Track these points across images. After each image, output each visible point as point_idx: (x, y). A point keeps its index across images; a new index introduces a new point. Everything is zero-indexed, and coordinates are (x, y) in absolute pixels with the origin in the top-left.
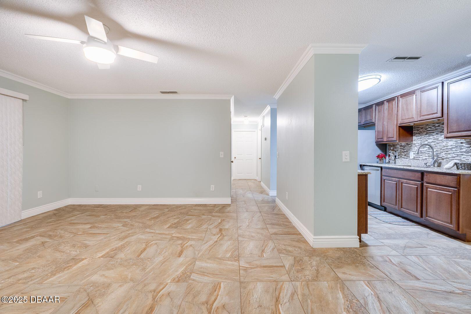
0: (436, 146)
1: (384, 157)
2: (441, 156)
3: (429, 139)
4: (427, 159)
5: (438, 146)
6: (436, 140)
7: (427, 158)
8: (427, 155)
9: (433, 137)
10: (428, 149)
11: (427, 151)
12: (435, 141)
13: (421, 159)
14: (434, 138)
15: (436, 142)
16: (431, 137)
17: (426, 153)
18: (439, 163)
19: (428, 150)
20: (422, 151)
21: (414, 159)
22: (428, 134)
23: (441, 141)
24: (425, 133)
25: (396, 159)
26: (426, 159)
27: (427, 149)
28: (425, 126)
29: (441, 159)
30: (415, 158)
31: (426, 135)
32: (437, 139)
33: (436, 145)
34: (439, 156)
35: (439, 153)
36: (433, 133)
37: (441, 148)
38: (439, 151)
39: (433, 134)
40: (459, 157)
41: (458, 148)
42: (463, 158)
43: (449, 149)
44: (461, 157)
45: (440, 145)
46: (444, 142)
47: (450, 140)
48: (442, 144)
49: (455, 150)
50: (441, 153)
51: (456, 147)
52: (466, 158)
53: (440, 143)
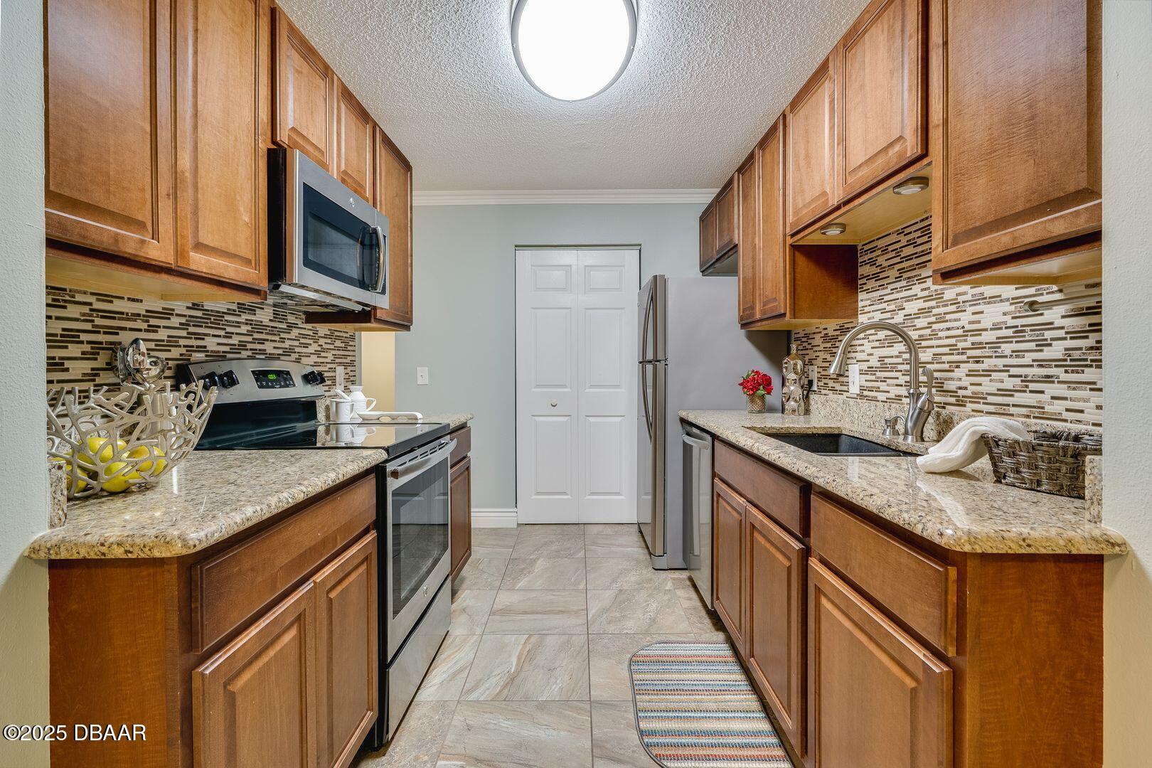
0: (934, 335)
1: (761, 387)
2: (951, 386)
3: (908, 299)
6: (933, 303)
9: (924, 286)
13: (882, 397)
14: (927, 293)
16: (916, 289)
17: (900, 367)
18: (945, 421)
20: (887, 360)
21: (861, 396)
22: (905, 275)
23: (953, 308)
24: (893, 273)
25: (812, 396)
28: (894, 238)
29: (953, 400)
30: (866, 393)
31: (898, 279)
32: (939, 296)
33: (934, 326)
34: (946, 388)
35: (946, 366)
37: (952, 341)
38: (945, 358)
40: (1031, 392)
41: (1027, 338)
42: (1053, 398)
43: (985, 348)
44: (1042, 392)
45: (948, 329)
46: (965, 311)
47: (990, 298)
48: (955, 320)
49: (1013, 352)
50: (953, 371)
51: (1016, 332)
52: (1065, 399)
53: (948, 317)
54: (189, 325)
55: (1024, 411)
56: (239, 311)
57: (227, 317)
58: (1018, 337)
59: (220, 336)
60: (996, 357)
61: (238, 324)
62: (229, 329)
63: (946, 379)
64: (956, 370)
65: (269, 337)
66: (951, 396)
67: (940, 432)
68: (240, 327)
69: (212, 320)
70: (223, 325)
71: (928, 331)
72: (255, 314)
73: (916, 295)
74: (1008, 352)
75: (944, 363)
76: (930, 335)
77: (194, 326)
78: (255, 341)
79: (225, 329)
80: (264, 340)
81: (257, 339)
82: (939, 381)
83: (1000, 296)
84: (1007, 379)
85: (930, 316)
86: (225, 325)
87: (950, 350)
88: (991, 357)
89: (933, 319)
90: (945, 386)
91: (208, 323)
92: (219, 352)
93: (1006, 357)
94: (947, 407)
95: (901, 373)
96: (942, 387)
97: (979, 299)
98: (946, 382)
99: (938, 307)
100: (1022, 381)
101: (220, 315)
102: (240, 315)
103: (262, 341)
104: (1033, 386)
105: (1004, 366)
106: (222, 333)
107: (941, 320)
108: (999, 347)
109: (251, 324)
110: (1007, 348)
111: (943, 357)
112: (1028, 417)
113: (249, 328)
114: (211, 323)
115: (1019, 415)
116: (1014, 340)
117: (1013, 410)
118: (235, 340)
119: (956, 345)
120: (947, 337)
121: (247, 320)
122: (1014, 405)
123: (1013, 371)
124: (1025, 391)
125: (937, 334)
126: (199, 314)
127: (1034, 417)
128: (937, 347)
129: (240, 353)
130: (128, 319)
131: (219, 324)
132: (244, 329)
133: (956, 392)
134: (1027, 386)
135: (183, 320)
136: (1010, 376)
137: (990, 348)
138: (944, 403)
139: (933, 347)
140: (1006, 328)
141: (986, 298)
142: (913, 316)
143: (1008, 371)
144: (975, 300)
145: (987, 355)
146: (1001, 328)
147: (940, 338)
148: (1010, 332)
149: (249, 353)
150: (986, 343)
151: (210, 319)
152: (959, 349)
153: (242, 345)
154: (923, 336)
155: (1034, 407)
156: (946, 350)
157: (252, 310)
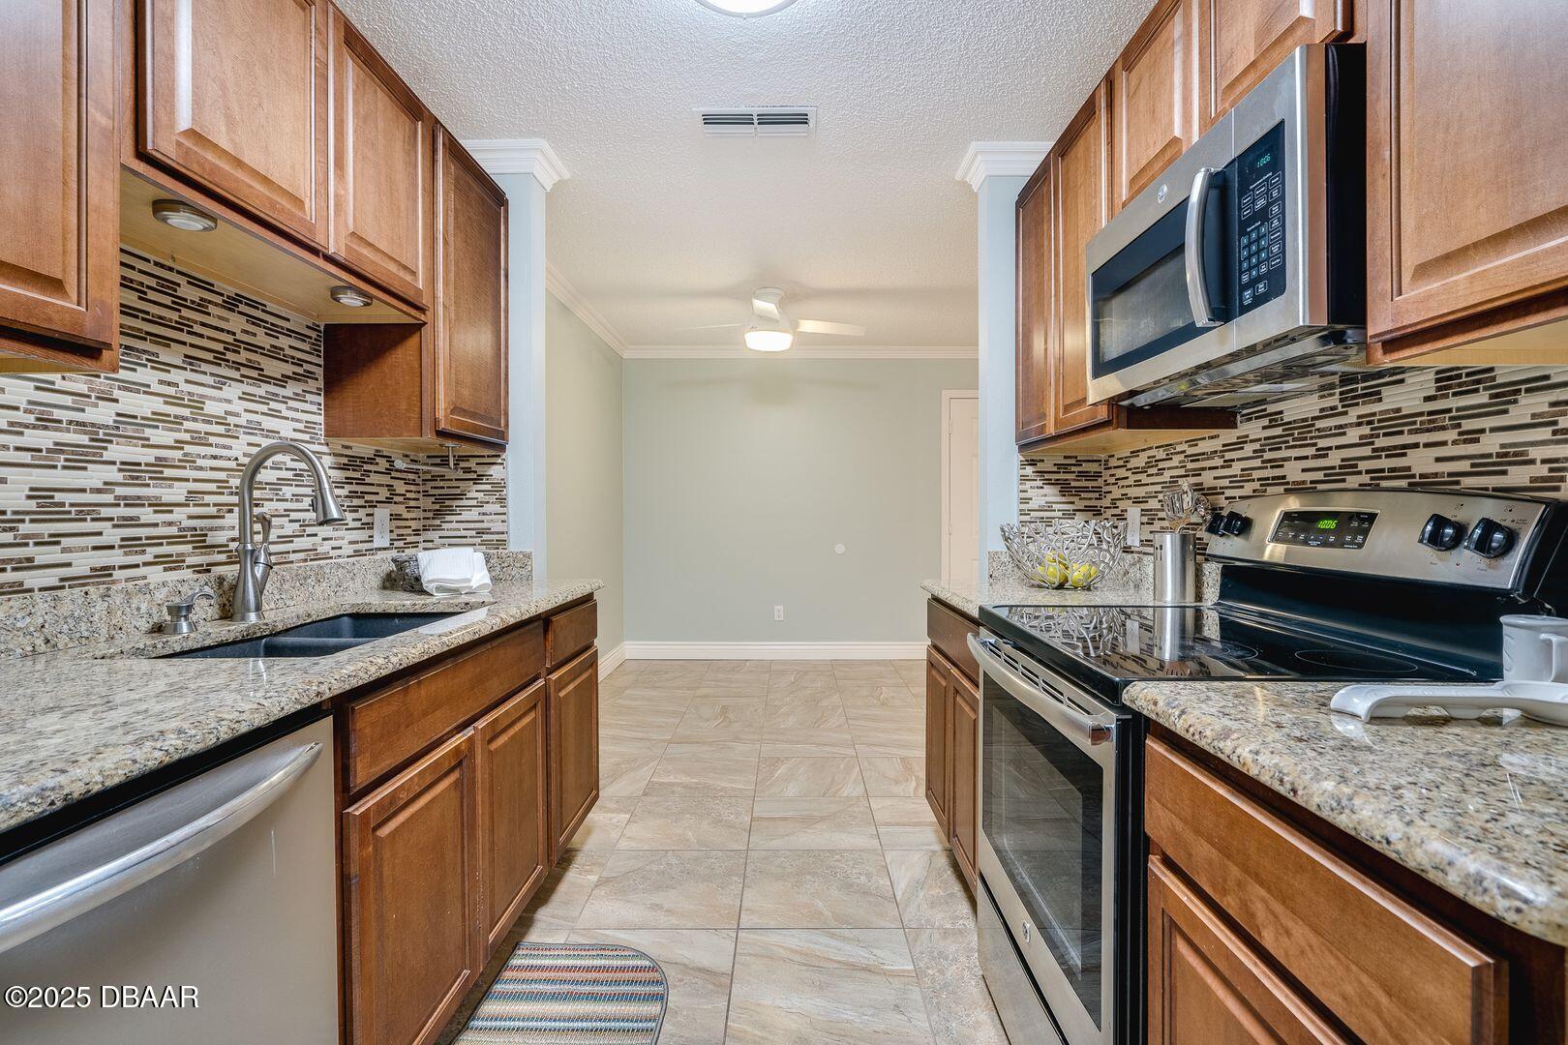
0: (188, 461)
4: (117, 574)
5: (200, 462)
6: (186, 412)
7: (116, 558)
8: (112, 535)
10: (119, 477)
11: (109, 498)
12: (179, 420)
14: (171, 391)
15: (188, 425)
17: (105, 512)
19: (120, 491)
23: (221, 429)
26: (105, 572)
27: (113, 474)
29: (223, 557)
32: (197, 404)
33: (188, 448)
34: (210, 541)
35: (213, 511)
36: (166, 342)
37: (222, 475)
38: (208, 499)
39: (165, 356)
40: (308, 535)
41: (305, 483)
42: (324, 539)
43: (265, 489)
44: (316, 535)
45: (215, 457)
46: (238, 438)
47: (268, 431)
48: (224, 447)
49: (293, 495)
50: (223, 517)
51: (296, 475)
52: (331, 539)
53: (212, 440)
54: (1264, 451)
55: (302, 555)
56: (1343, 406)
57: (1320, 424)
58: (298, 480)
59: (1306, 458)
60: (278, 500)
61: (1340, 431)
62: (1322, 443)
63: (211, 529)
64: (226, 515)
65: (1423, 438)
66: (219, 552)
67: (225, 605)
68: (1344, 434)
69: (1296, 436)
70: (1311, 438)
71: (177, 454)
72: (1380, 400)
73: (149, 386)
74: (288, 496)
75: (208, 505)
76: (180, 461)
77: (1270, 450)
78: (1377, 453)
79: (1315, 444)
80: (1404, 447)
81: (1383, 449)
82: (198, 532)
83: (279, 433)
84: (287, 524)
85: (179, 431)
86: (1316, 437)
87: (219, 487)
88: (272, 500)
89: (187, 437)
90: (208, 539)
91: (1288, 442)
92: (1304, 482)
93: (287, 500)
94: (213, 568)
95: (109, 524)
96: (205, 541)
97: (256, 429)
98: (210, 533)
99: (195, 420)
100: (301, 526)
101: (1306, 424)
102: (1346, 413)
103: (1401, 451)
104: (310, 530)
105: (285, 510)
106: (1311, 451)
107: (199, 440)
108: (280, 490)
109: (1369, 423)
110: (288, 491)
111: (206, 497)
112: (306, 560)
113: (1366, 430)
114: (1294, 440)
115: (299, 561)
116: (294, 483)
117: (292, 557)
118: (1334, 459)
119: (227, 482)
120: (212, 469)
121: (1359, 417)
122: (294, 552)
123: (294, 516)
124: (303, 536)
125: (194, 462)
126: (1278, 431)
127: (311, 560)
128: (195, 480)
129: (1344, 481)
130: (1208, 459)
131: (1305, 439)
132: (1353, 436)
133: (227, 546)
134: (304, 531)
135: (1257, 446)
136: (290, 521)
137: (270, 489)
138: (208, 565)
139: (187, 480)
140: (287, 469)
141: (263, 430)
142: (139, 421)
143: (288, 516)
144: (251, 428)
145: (267, 497)
146: (281, 469)
147: (201, 468)
148: (289, 475)
149: (1366, 479)
150: (266, 484)
151: (1293, 434)
152: (232, 488)
153: (1349, 467)
154: (165, 459)
155: (310, 550)
156: (212, 487)
157: (1370, 394)
